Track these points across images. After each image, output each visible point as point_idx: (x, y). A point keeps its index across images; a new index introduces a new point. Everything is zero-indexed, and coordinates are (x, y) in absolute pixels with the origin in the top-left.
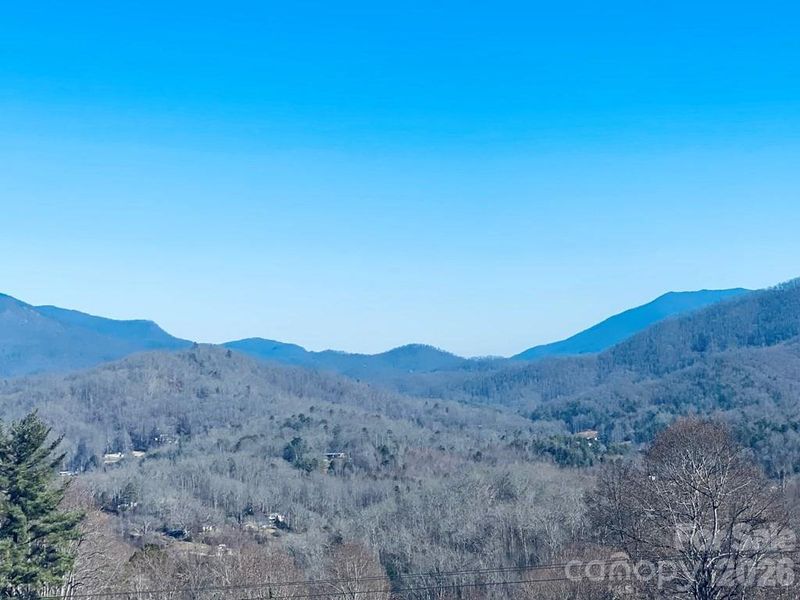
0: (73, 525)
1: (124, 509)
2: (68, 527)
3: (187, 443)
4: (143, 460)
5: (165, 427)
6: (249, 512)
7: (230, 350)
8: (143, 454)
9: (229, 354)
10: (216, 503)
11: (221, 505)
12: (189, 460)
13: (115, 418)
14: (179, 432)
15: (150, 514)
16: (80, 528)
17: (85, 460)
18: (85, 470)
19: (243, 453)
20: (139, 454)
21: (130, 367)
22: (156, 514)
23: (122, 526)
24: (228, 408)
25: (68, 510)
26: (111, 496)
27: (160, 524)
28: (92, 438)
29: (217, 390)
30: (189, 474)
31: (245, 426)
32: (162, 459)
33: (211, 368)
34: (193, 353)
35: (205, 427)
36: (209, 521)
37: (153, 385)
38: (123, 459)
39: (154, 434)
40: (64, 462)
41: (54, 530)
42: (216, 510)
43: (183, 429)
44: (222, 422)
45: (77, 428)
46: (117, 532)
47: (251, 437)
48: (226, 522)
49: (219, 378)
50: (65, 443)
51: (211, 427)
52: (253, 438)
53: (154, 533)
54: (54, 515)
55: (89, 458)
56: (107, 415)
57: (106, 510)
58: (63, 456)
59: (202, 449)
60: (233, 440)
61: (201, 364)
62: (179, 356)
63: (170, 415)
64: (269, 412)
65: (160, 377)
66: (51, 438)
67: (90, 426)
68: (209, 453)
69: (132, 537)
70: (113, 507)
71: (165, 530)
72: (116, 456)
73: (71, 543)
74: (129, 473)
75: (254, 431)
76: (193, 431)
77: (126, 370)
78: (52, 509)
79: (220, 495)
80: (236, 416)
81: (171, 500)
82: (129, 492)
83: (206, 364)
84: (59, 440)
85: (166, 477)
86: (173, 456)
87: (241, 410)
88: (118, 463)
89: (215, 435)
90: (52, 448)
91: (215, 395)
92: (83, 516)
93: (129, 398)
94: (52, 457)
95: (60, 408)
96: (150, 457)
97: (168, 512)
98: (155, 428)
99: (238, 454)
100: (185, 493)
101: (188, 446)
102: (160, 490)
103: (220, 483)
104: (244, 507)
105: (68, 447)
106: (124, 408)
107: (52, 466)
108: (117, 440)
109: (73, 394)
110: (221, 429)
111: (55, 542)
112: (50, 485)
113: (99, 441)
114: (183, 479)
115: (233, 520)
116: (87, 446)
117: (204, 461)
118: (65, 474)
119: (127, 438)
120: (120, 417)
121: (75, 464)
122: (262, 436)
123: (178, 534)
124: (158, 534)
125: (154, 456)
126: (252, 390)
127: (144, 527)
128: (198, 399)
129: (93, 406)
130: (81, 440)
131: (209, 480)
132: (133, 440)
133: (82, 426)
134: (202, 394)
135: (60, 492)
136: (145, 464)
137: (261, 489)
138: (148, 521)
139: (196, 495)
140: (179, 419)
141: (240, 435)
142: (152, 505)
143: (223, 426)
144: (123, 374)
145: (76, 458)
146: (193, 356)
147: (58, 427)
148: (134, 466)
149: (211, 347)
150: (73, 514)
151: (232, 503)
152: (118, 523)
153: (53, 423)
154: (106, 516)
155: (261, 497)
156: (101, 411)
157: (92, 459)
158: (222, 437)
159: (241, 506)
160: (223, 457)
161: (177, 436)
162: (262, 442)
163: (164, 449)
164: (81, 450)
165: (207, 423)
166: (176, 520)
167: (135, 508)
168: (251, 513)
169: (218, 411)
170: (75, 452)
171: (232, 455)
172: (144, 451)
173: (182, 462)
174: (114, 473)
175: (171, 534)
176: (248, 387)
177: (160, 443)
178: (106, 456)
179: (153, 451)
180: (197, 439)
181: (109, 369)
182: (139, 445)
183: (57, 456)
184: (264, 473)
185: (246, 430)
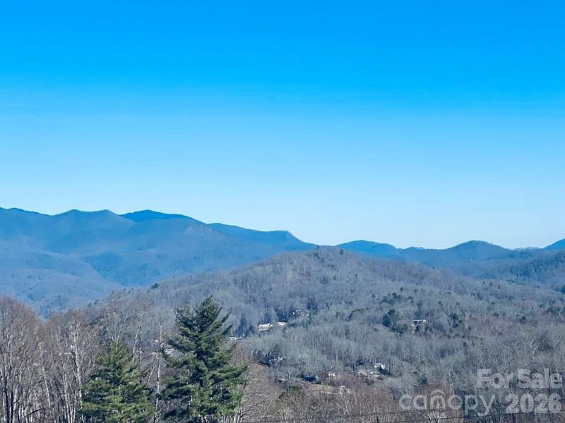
0: (240, 374)
1: (274, 363)
2: (236, 375)
3: (315, 316)
4: (285, 328)
5: (299, 305)
6: (360, 363)
7: (342, 250)
8: (285, 323)
9: (342, 253)
10: (337, 357)
11: (340, 358)
12: (318, 327)
13: (265, 299)
14: (309, 308)
15: (291, 366)
16: (244, 376)
17: (246, 329)
18: (246, 337)
19: (354, 321)
20: (282, 324)
21: (274, 264)
22: (296, 366)
23: (273, 374)
24: (343, 290)
25: (236, 364)
26: (264, 354)
27: (299, 373)
28: (249, 313)
29: (335, 278)
30: (317, 337)
31: (355, 303)
32: (298, 327)
33: (329, 263)
34: (317, 253)
35: (327, 304)
36: (333, 370)
37: (290, 276)
38: (271, 328)
39: (292, 310)
40: (232, 331)
41: (227, 378)
42: (337, 362)
43: (312, 306)
44: (338, 300)
45: (240, 307)
46: (270, 378)
47: (359, 310)
48: (345, 371)
49: (336, 269)
50: (232, 317)
51: (331, 304)
52: (361, 311)
53: (295, 379)
54: (226, 367)
55: (248, 328)
56: (259, 298)
57: (261, 363)
58: (231, 326)
59: (326, 320)
60: (347, 312)
61: (322, 260)
62: (307, 255)
63: (302, 296)
64: (371, 292)
65: (294, 270)
66: (222, 314)
67: (248, 305)
68: (330, 322)
69: (280, 381)
70: (266, 361)
71: (302, 376)
72: (266, 326)
73: (239, 386)
74: (275, 337)
75: (362, 306)
76: (319, 307)
77: (271, 266)
78: (225, 363)
79: (340, 352)
80: (349, 296)
81: (305, 355)
82: (276, 351)
83: (326, 260)
84: (228, 316)
85: (301, 340)
86: (306, 325)
87: (352, 291)
88: (269, 331)
89: (334, 310)
90: (223, 321)
91: (333, 282)
92: (246, 367)
93: (274, 286)
94: (223, 327)
95: (227, 294)
96: (290, 325)
97: (304, 363)
98: (293, 306)
99: (351, 323)
100: (315, 350)
101: (316, 318)
102: (298, 349)
103: (340, 343)
104: (357, 359)
105: (234, 320)
106: (271, 293)
107: (224, 333)
108: (266, 315)
109: (236, 283)
110: (338, 305)
111: (228, 386)
112: (224, 347)
113: (255, 315)
114: (313, 341)
115: (349, 368)
116: (247, 319)
117: (327, 327)
118: (233, 339)
119: (273, 313)
120: (268, 298)
121: (239, 332)
122: (367, 309)
123: (311, 379)
124: (298, 379)
125: (293, 325)
126: (358, 277)
127: (288, 374)
128: (322, 285)
129: (249, 291)
130: (243, 315)
131: (331, 341)
132: (278, 314)
133: (243, 305)
134: (325, 281)
135: (229, 351)
136: (287, 331)
137: (369, 346)
138: (291, 370)
139: (323, 352)
140: (309, 299)
141: (351, 309)
142: (293, 359)
143: (340, 303)
144: (269, 268)
145: (240, 328)
146: (316, 255)
147: (227, 307)
148: (279, 332)
149: (329, 248)
150: (239, 366)
151: (349, 357)
152: (270, 371)
153: (223, 303)
154: (261, 367)
155: (368, 352)
156: (255, 295)
157: (251, 328)
158: (340, 311)
159: (355, 358)
160: (340, 325)
161: (308, 311)
162: (367, 314)
163: (300, 320)
164: (243, 322)
165: (328, 301)
166: (310, 369)
167: (281, 362)
168: (362, 364)
169: (336, 292)
170: (239, 323)
171: (346, 323)
172: (286, 322)
173: (312, 328)
174: (266, 337)
175: (307, 379)
176: (356, 275)
177: (296, 316)
178: (260, 326)
179: (292, 321)
180: (322, 313)
181: (260, 265)
182: (282, 317)
183: (226, 327)
184: (370, 335)
185: (356, 305)
